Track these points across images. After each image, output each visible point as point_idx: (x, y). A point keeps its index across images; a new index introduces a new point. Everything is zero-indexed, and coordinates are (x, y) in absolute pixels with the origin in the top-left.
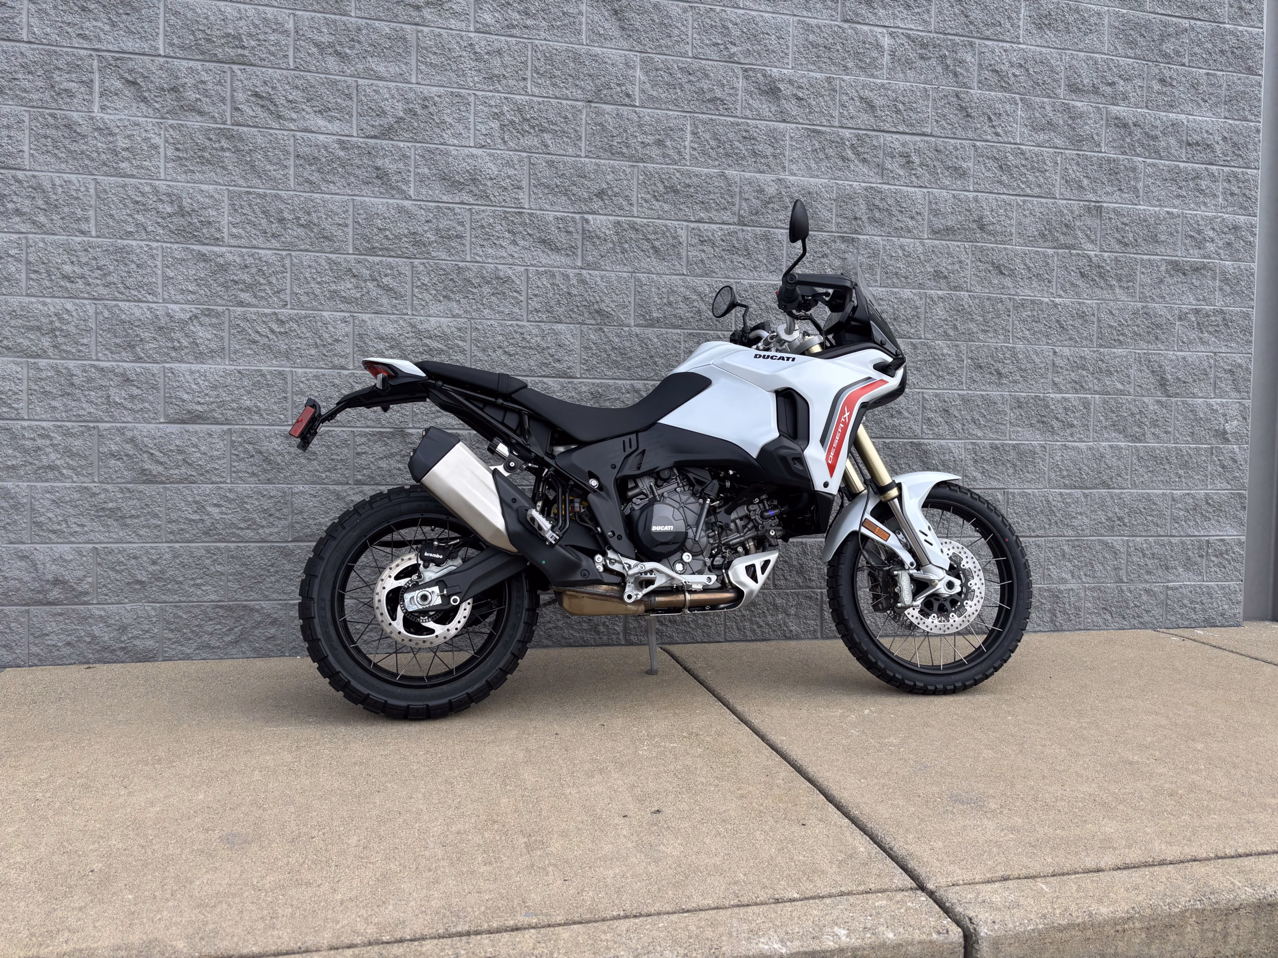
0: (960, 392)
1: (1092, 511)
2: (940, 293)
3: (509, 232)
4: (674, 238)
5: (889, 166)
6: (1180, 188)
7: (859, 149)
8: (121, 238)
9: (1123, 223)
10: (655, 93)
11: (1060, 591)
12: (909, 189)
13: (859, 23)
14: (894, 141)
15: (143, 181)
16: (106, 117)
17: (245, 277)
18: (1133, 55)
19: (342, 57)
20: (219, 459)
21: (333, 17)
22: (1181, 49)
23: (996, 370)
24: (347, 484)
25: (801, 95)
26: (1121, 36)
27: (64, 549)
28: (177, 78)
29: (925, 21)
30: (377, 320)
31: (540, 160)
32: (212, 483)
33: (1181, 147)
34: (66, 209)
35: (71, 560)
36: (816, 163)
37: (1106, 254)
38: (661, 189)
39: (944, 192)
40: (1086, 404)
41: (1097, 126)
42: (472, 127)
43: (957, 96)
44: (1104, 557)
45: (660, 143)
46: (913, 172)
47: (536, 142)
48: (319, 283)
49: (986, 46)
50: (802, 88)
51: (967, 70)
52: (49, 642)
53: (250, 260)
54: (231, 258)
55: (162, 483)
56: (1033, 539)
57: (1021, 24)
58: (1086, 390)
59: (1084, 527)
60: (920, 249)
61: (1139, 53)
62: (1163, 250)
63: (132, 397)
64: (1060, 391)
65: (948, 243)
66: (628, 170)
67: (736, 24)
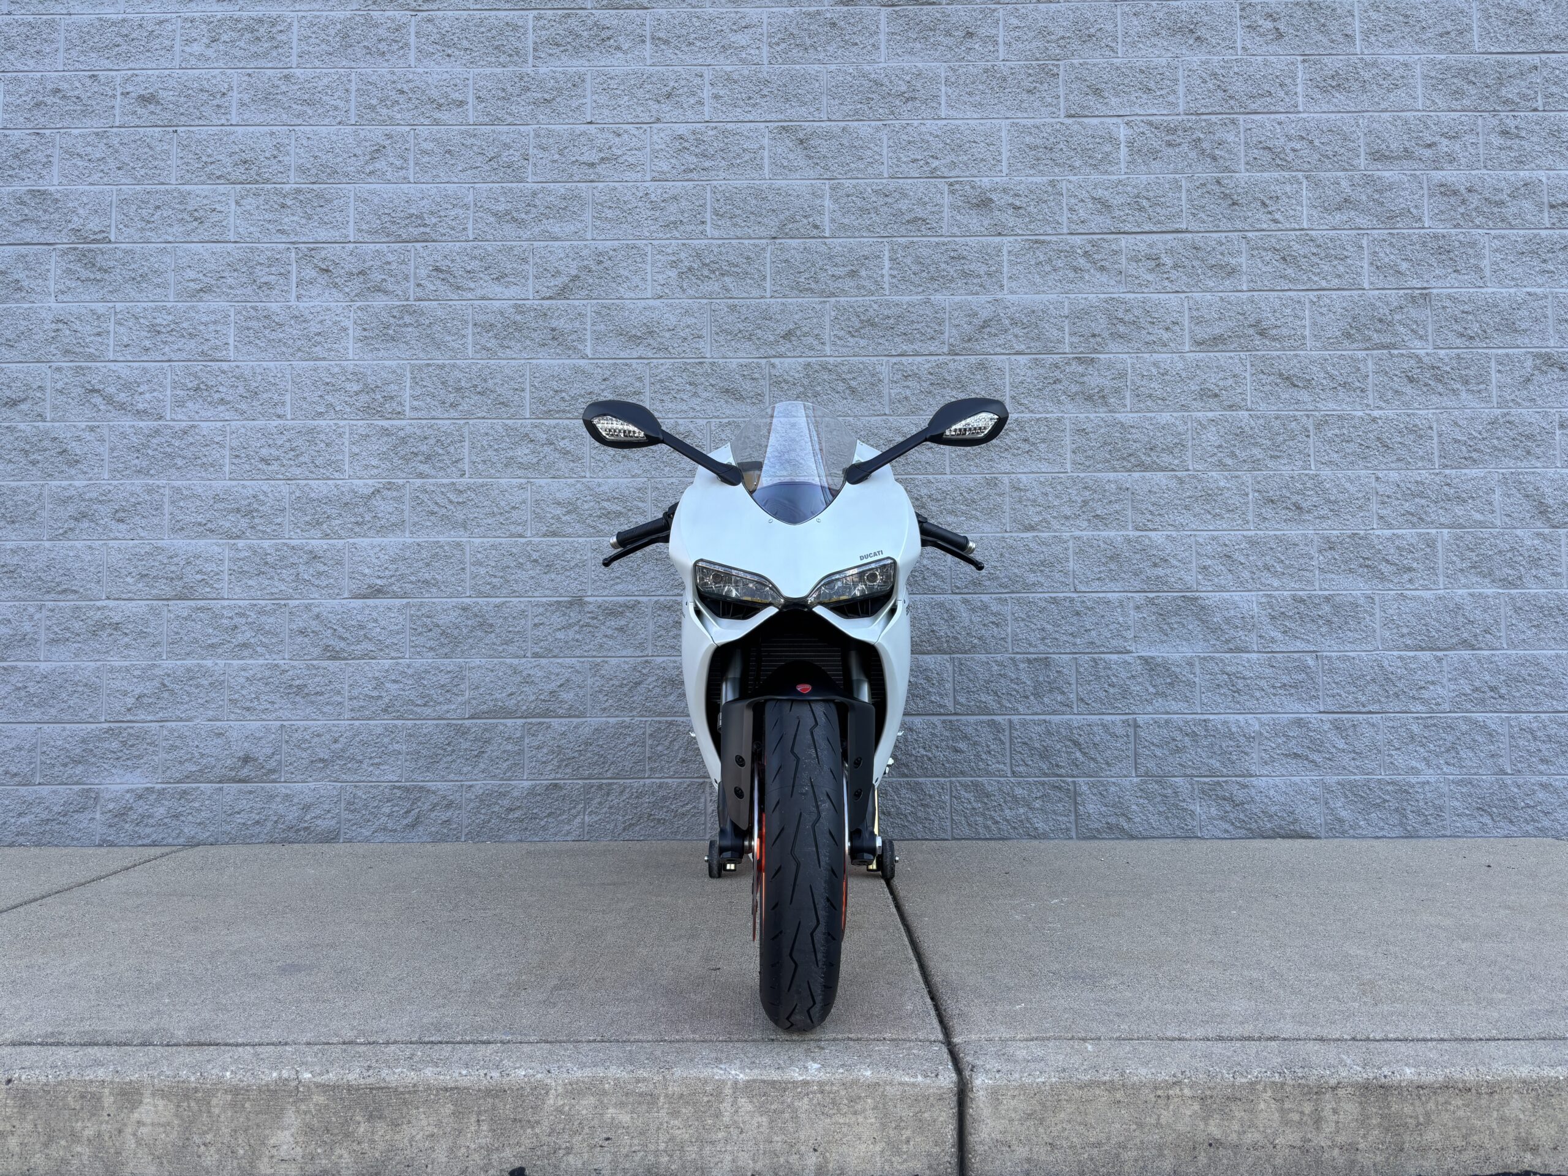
0: (1245, 533)
1: (1450, 680)
2: (1210, 415)
3: (690, 384)
4: (873, 375)
5: (1134, 272)
6: (1544, 261)
7: (1095, 256)
8: (313, 419)
9: (1463, 312)
10: (846, 221)
11: (1408, 784)
12: (1160, 296)
13: (1086, 116)
14: (1141, 243)
15: (333, 363)
16: (301, 305)
17: (424, 448)
18: (1459, 108)
19: (520, 223)
20: (398, 633)
21: (510, 185)
22: (1529, 92)
23: (1294, 504)
24: (524, 656)
25: (1018, 203)
26: (1440, 87)
27: (254, 725)
28: (364, 261)
29: (1171, 104)
30: (555, 484)
31: (722, 304)
32: (392, 658)
33: (1541, 211)
34: (265, 396)
35: (261, 738)
36: (1042, 277)
37: (1443, 352)
38: (857, 325)
39: (1208, 296)
40: (1431, 543)
41: (1417, 197)
42: (649, 277)
43: (1218, 182)
44: (1474, 740)
45: (853, 274)
46: (1165, 276)
47: (717, 287)
48: (496, 450)
49: (1253, 121)
50: (1019, 196)
51: (1229, 152)
52: (239, 821)
53: (428, 432)
54: (412, 430)
55: (345, 659)
56: (1365, 716)
57: (1299, 89)
58: (1428, 523)
59: (1439, 700)
60: (1180, 365)
61: (1468, 103)
62: (1527, 341)
63: (320, 574)
64: (1390, 526)
65: (1217, 354)
66: (818, 307)
67: (937, 136)
